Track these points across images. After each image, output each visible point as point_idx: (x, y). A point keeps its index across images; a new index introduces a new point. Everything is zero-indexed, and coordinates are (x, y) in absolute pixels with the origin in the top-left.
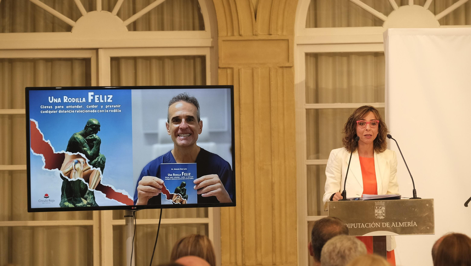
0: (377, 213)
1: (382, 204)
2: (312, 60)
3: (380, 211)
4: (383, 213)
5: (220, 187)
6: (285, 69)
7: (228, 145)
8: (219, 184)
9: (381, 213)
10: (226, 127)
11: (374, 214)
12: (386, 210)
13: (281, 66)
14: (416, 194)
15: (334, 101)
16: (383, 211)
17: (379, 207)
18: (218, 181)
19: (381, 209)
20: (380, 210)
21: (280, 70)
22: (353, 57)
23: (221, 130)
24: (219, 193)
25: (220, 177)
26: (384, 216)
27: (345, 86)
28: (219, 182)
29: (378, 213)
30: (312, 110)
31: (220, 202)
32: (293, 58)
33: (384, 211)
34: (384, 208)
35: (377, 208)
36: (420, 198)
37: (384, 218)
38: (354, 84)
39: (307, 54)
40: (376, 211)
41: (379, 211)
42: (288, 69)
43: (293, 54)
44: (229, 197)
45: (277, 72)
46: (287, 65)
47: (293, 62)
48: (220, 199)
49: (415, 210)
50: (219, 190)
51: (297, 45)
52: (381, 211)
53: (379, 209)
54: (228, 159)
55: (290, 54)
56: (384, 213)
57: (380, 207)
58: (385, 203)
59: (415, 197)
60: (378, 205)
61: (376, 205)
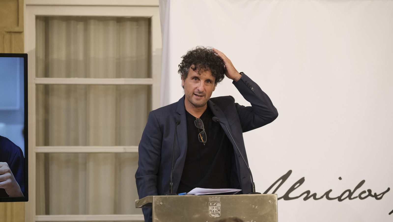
0: (211, 211)
2: (42, 24)
3: (215, 208)
4: (218, 211)
5: (10, 178)
6: (13, 35)
7: (20, 127)
8: (8, 174)
9: (216, 211)
10: (18, 105)
11: (208, 212)
12: (222, 207)
13: (9, 30)
14: (255, 188)
15: (68, 76)
16: (218, 208)
17: (214, 203)
18: (7, 170)
19: (216, 205)
21: (7, 36)
22: (92, 22)
23: (12, 108)
24: (8, 185)
25: (10, 165)
26: (219, 214)
27: (81, 57)
28: (9, 172)
29: (213, 211)
30: (41, 86)
31: (9, 196)
32: (23, 21)
34: (219, 205)
35: (211, 204)
36: (260, 193)
37: (219, 216)
38: (92, 55)
39: (38, 18)
40: (210, 208)
41: (214, 208)
42: (17, 35)
43: (23, 17)
44: (19, 190)
45: (4, 38)
46: (17, 29)
47: (23, 26)
48: (9, 193)
49: (255, 207)
50: (9, 181)
51: (27, 5)
52: (216, 208)
53: (213, 206)
54: (20, 143)
55: (20, 16)
56: (220, 211)
57: (215, 204)
58: (221, 199)
59: (254, 192)
60: (212, 201)
61: (210, 200)
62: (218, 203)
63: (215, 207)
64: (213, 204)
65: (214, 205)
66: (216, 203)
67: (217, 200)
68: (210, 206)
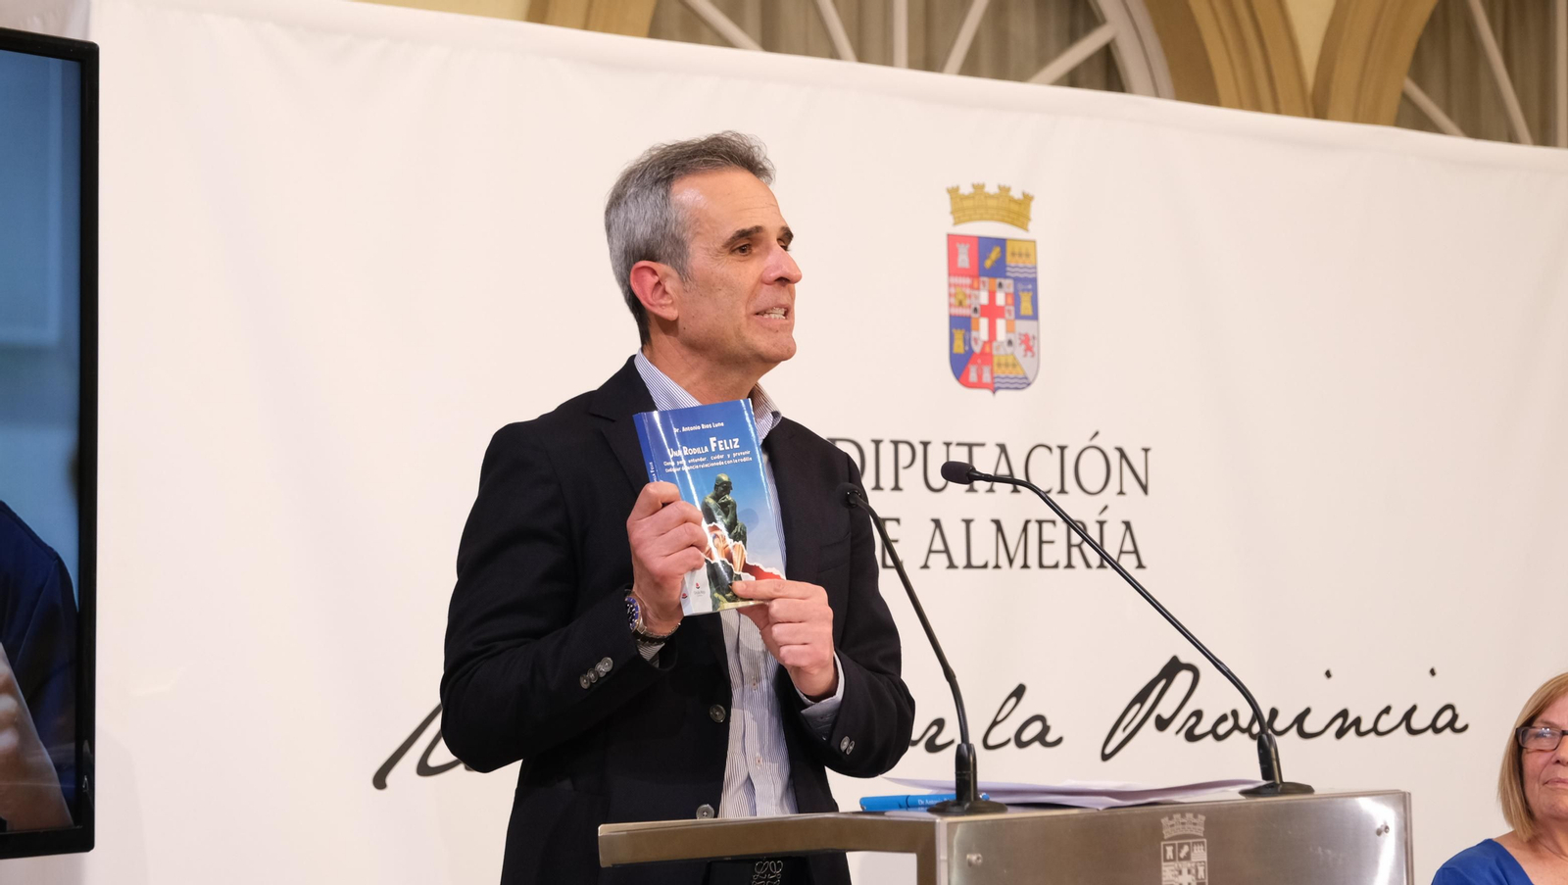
1: (1189, 830)
3: (1185, 871)
7: (60, 442)
10: (52, 317)
14: (1278, 760)
16: (1197, 871)
17: (1181, 846)
19: (1188, 857)
20: (1185, 863)
23: (23, 334)
25: (14, 659)
28: (6, 688)
33: (1201, 874)
34: (1200, 854)
35: (1170, 854)
40: (1167, 872)
41: (1180, 872)
48: (9, 806)
50: (7, 738)
52: (1189, 872)
53: (1180, 859)
54: (56, 528)
57: (1186, 849)
58: (1207, 824)
59: (1278, 782)
60: (1174, 834)
61: (1167, 833)
62: (1196, 843)
63: (1185, 866)
64: (1179, 852)
65: (1182, 855)
66: (1188, 844)
67: (1194, 833)
68: (1166, 860)
